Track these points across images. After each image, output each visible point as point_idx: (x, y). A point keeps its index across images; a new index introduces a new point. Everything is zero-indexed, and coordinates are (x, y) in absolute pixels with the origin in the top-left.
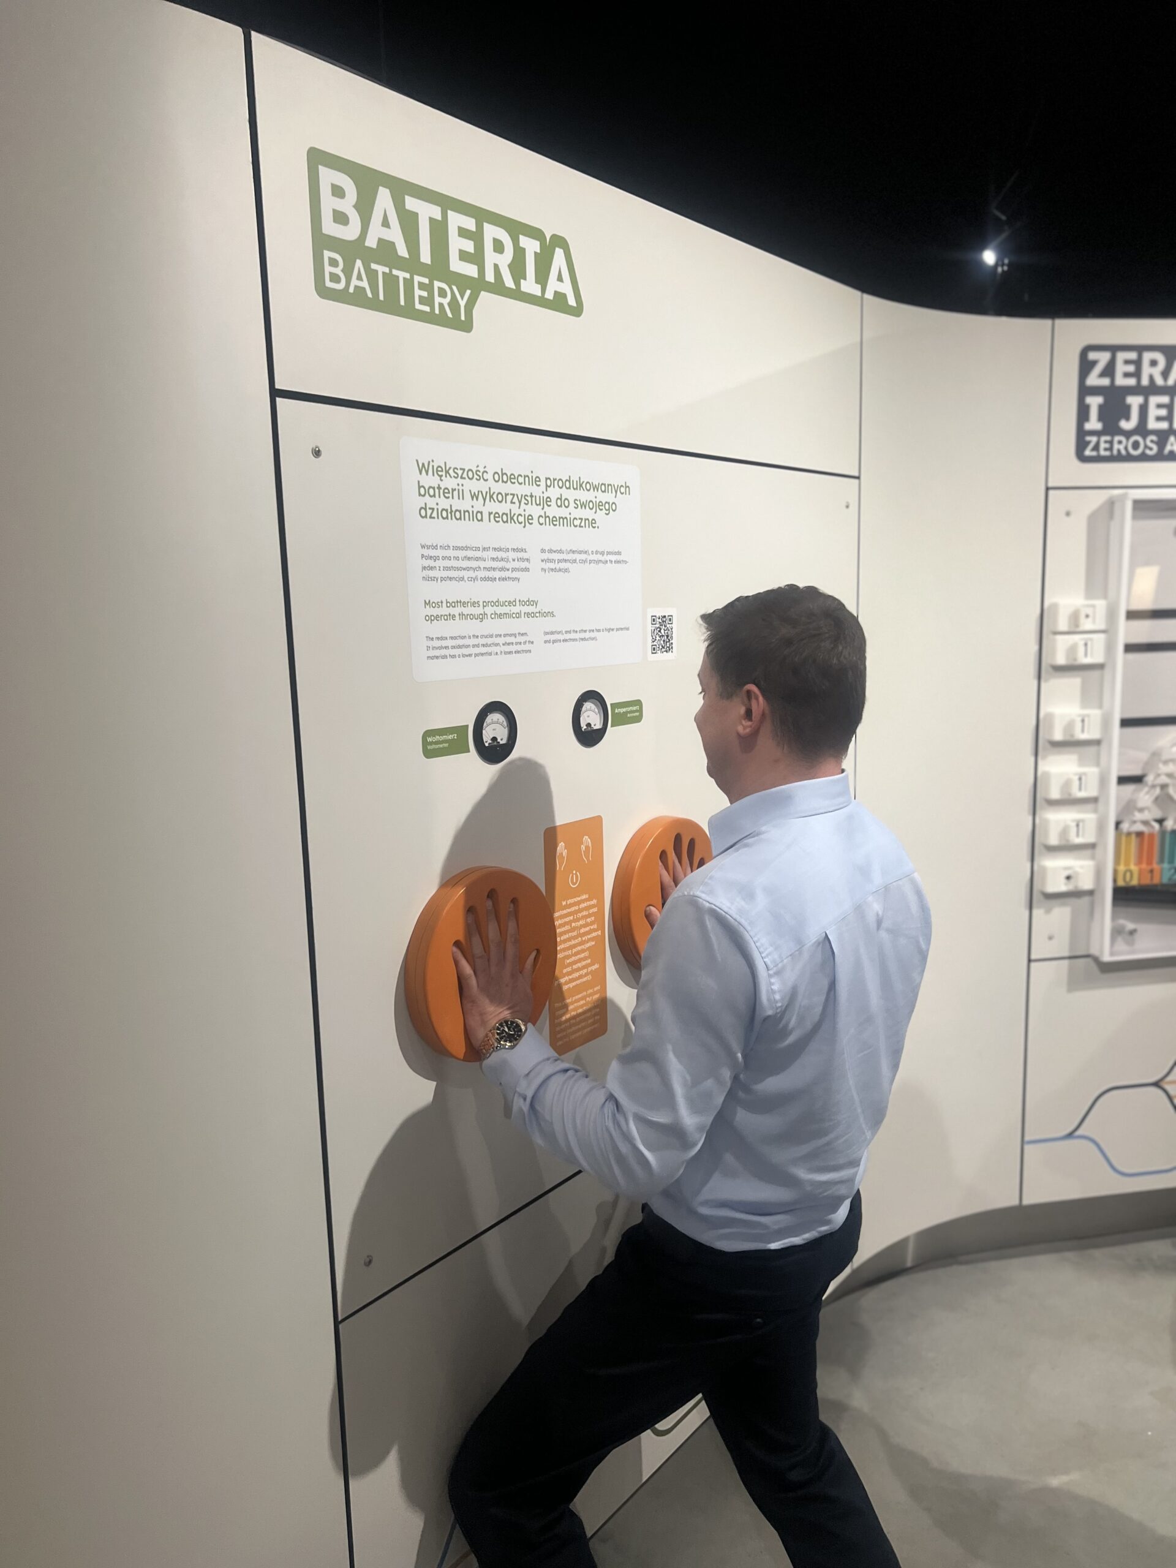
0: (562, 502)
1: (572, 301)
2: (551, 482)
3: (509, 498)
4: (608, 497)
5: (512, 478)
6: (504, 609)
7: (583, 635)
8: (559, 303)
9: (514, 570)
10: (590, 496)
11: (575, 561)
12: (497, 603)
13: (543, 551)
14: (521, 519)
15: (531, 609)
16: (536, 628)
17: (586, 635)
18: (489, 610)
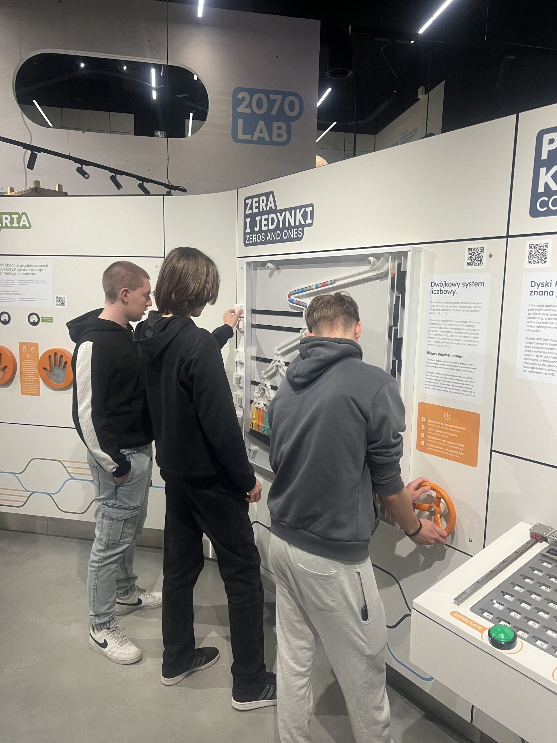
0: (24, 270)
1: (28, 226)
2: (21, 266)
3: (9, 270)
4: (41, 268)
5: (10, 265)
6: (8, 293)
7: (32, 300)
8: (24, 227)
9: (10, 284)
10: (35, 268)
11: (29, 283)
12: (6, 291)
13: (19, 280)
14: (13, 274)
15: (16, 293)
16: (17, 297)
17: (33, 300)
18: (4, 293)
